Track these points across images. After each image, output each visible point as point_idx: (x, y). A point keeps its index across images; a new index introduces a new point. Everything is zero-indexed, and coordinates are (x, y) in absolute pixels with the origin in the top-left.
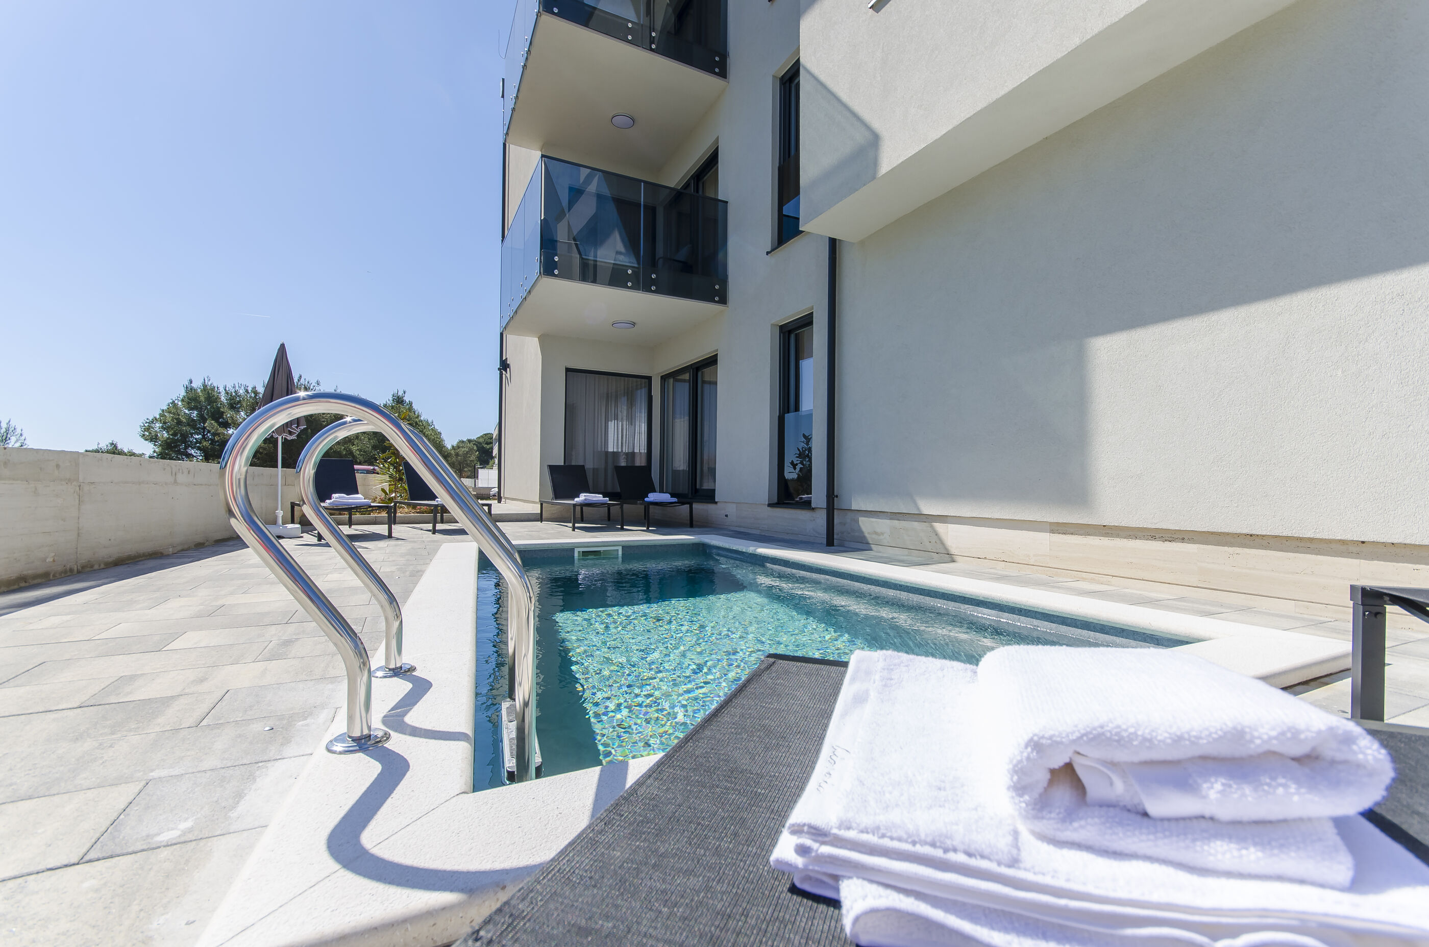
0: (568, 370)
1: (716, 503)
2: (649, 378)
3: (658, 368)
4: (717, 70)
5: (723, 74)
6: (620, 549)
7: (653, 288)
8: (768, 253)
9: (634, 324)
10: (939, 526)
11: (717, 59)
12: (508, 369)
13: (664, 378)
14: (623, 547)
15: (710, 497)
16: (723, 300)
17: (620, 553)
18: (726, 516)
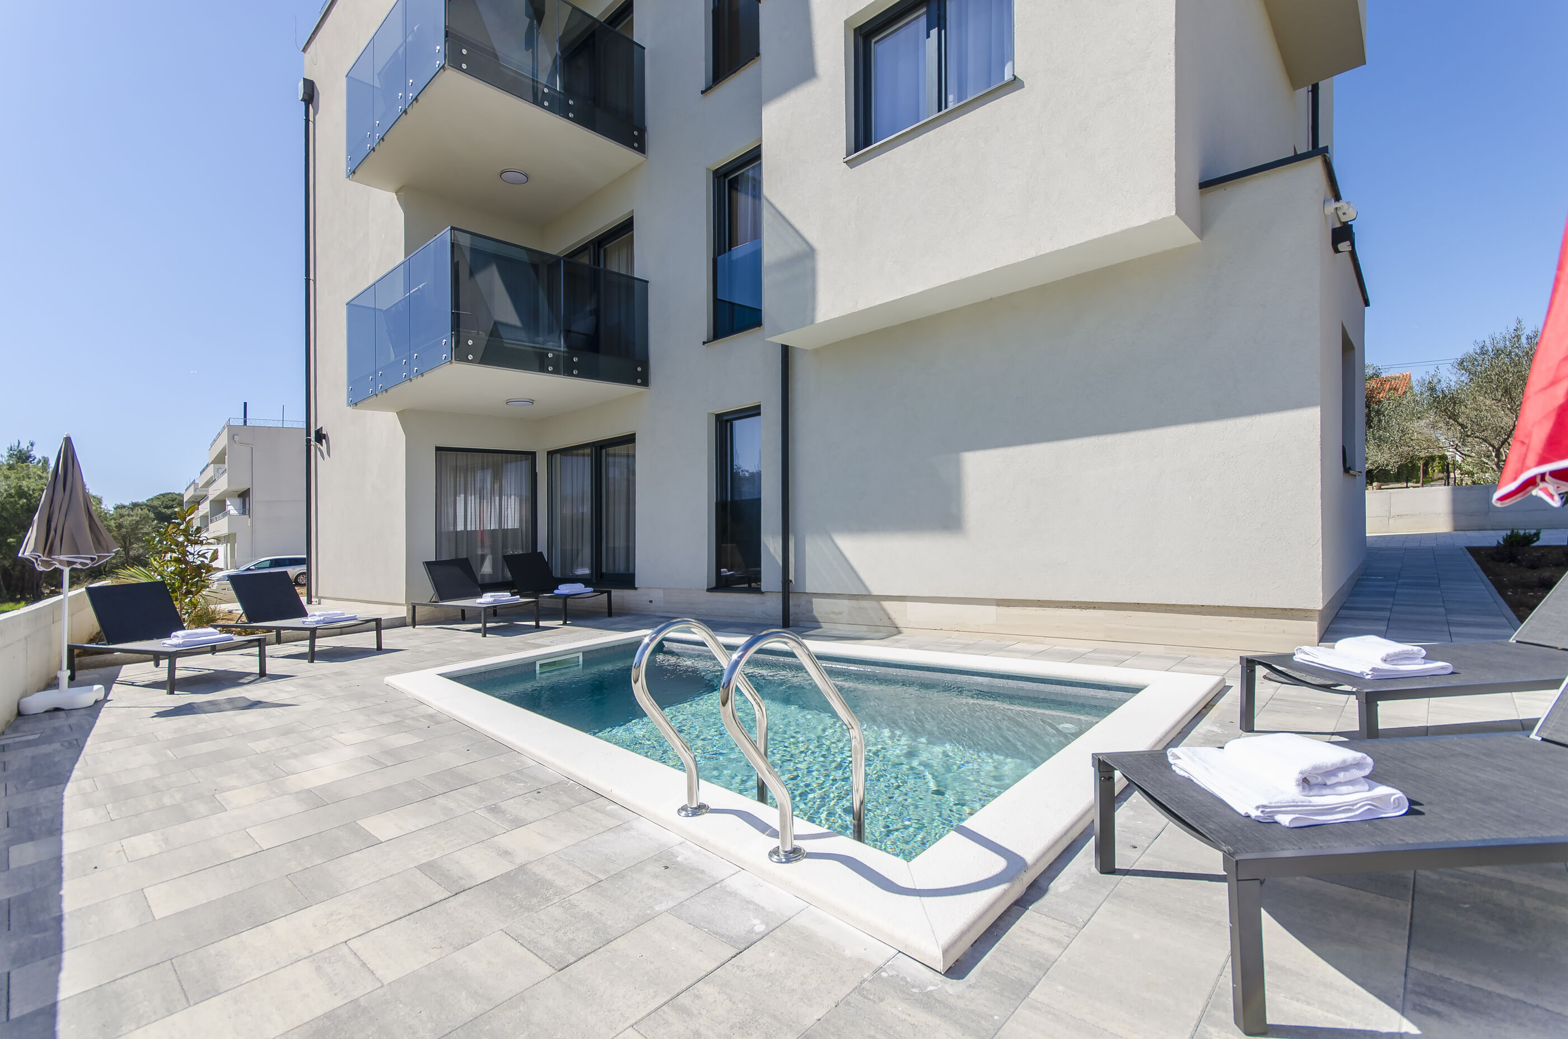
0: (438, 449)
1: (636, 589)
2: (533, 454)
3: (542, 445)
4: (636, 145)
5: (642, 149)
6: (581, 655)
7: (575, 372)
8: (704, 343)
9: (532, 402)
10: (886, 604)
11: (636, 133)
12: (324, 440)
13: (551, 454)
14: (583, 653)
15: (627, 581)
16: (645, 383)
17: (581, 659)
18: (651, 602)
